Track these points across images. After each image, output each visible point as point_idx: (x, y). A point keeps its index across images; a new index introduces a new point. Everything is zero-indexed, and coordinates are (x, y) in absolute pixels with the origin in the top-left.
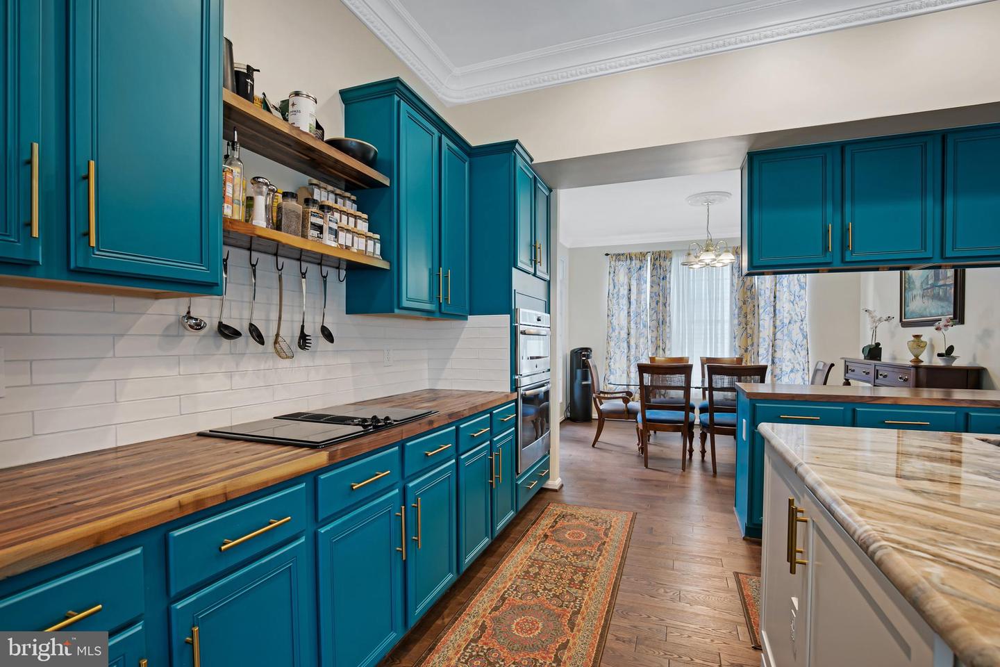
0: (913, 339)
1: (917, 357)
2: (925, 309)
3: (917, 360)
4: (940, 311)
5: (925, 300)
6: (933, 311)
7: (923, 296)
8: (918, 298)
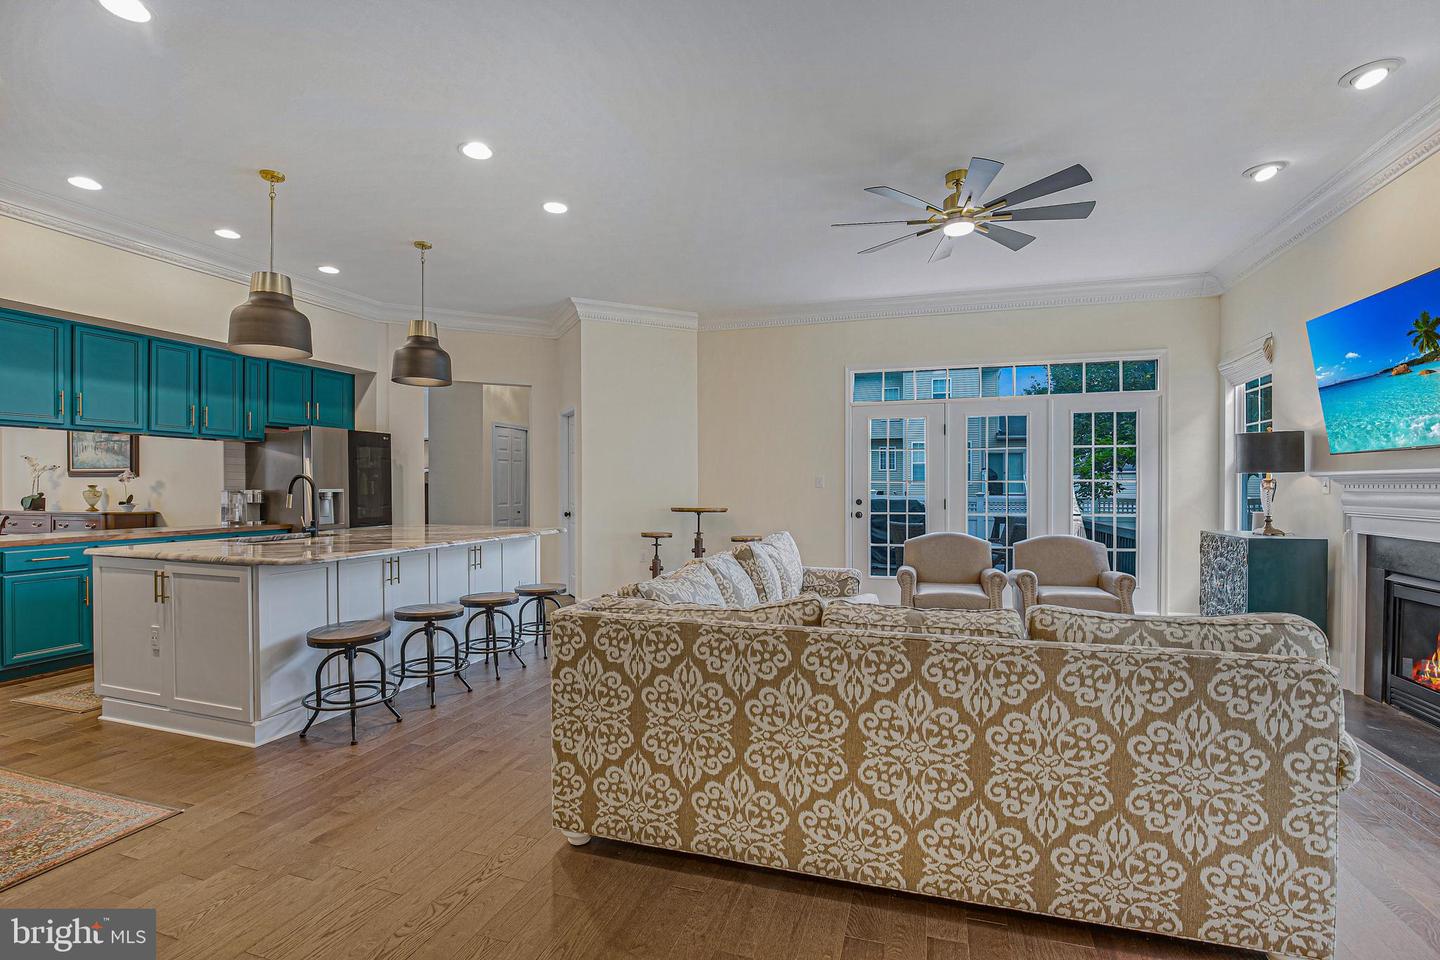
0: (88, 488)
1: (92, 506)
2: (98, 461)
3: (93, 509)
4: (115, 464)
5: (99, 452)
6: (107, 464)
7: (96, 448)
8: (90, 449)
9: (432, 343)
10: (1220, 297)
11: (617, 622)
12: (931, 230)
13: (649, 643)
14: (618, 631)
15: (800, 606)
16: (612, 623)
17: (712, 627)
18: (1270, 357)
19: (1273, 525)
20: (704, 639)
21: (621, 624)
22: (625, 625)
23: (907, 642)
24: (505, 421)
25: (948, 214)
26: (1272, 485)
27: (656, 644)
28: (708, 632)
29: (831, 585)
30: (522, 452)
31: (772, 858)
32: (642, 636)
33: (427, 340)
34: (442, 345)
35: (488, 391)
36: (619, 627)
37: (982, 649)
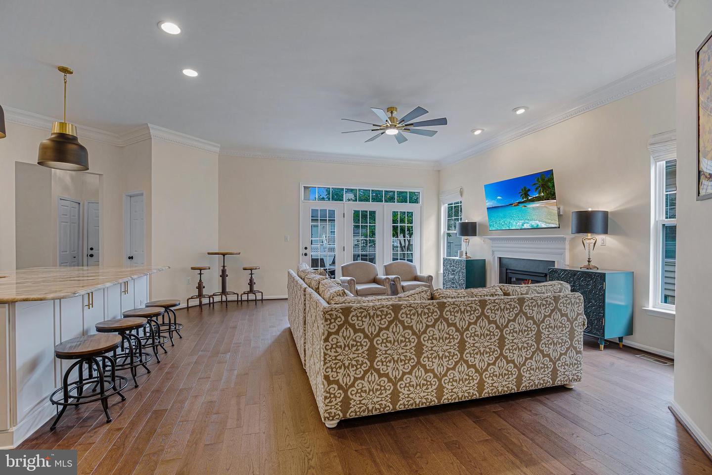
9: (73, 140)
10: (439, 171)
11: (361, 308)
12: (378, 130)
13: (377, 316)
14: (361, 313)
15: (425, 292)
16: (358, 309)
17: (406, 305)
18: (461, 195)
19: (468, 255)
20: (403, 311)
21: (363, 309)
22: (365, 309)
23: (480, 301)
24: (66, 196)
25: (391, 125)
26: (468, 241)
27: (381, 316)
28: (405, 307)
30: (76, 217)
31: (431, 401)
32: (374, 313)
33: (71, 137)
34: (80, 141)
35: (55, 173)
36: (362, 310)
37: (502, 301)
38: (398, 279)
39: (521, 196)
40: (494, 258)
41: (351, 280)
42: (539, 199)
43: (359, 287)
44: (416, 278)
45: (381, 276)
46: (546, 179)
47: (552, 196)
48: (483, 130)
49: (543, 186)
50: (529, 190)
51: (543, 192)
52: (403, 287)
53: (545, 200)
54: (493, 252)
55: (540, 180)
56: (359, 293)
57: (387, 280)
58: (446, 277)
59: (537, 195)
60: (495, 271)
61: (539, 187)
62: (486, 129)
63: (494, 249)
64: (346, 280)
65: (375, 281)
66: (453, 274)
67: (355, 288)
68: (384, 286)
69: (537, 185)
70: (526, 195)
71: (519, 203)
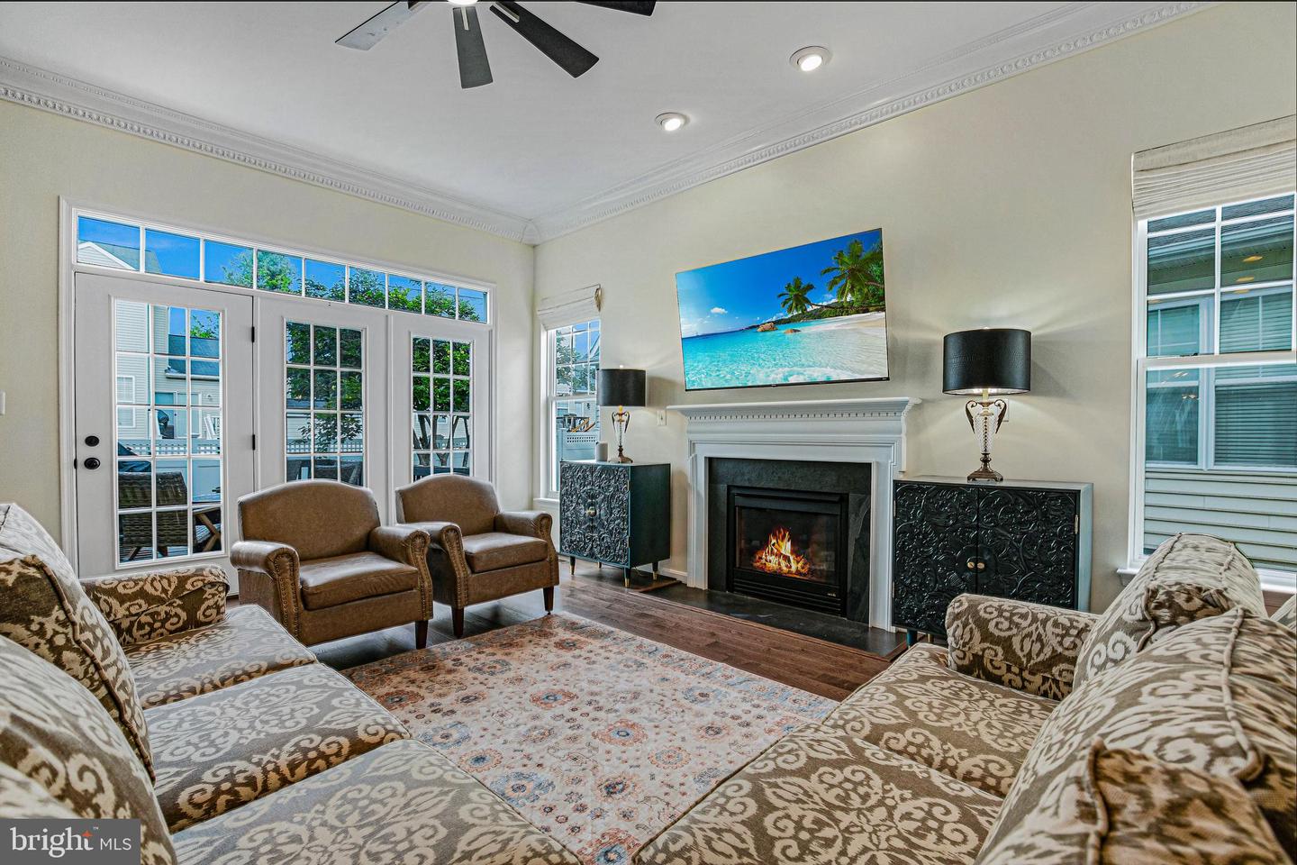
10: (535, 246)
19: (625, 454)
26: (624, 417)
29: (163, 609)
38: (452, 534)
39: (785, 303)
40: (695, 460)
41: (280, 554)
42: (839, 310)
43: (315, 576)
44: (500, 525)
45: (394, 527)
46: (866, 255)
47: (874, 301)
48: (686, 120)
49: (853, 274)
50: (810, 287)
51: (852, 290)
52: (470, 559)
53: (858, 312)
54: (692, 445)
55: (846, 259)
56: (313, 601)
57: (418, 541)
58: (569, 514)
59: (834, 301)
60: (698, 494)
61: (841, 277)
62: (693, 119)
63: (694, 437)
64: (258, 555)
65: (373, 544)
66: (592, 504)
67: (294, 584)
68: (408, 562)
69: (838, 273)
70: (801, 300)
71: (775, 323)
